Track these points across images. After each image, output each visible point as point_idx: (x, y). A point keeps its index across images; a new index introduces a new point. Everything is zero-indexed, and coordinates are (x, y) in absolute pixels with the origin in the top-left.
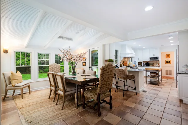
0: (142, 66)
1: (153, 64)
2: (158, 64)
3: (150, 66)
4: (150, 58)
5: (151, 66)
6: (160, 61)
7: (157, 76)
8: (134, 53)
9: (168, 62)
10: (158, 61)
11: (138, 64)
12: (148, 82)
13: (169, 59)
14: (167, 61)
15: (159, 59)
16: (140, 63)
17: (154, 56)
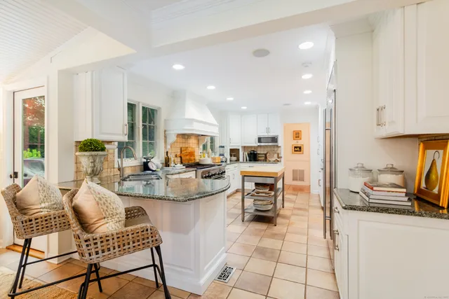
0: (241, 159)
1: (266, 155)
2: (276, 155)
3: (258, 161)
4: (260, 140)
5: (261, 161)
6: (282, 147)
7: (273, 193)
8: (215, 123)
9: (298, 149)
10: (278, 147)
11: (231, 156)
12: (247, 217)
13: (299, 143)
14: (295, 147)
15: (280, 143)
16: (234, 152)
17: (268, 132)
